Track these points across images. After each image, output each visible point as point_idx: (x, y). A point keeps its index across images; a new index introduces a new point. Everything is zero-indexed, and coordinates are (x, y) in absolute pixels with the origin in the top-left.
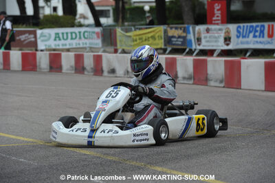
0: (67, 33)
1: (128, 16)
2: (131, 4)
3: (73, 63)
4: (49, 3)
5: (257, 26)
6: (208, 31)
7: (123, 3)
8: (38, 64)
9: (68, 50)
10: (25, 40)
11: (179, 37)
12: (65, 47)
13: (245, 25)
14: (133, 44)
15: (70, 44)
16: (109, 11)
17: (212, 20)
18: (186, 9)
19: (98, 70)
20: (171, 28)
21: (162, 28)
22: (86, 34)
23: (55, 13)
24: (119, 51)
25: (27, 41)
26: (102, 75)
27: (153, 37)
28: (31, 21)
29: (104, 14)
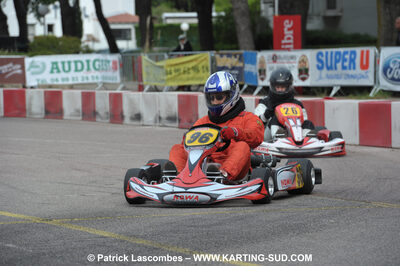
0: (69, 63)
1: (159, 37)
2: (161, 20)
3: (79, 105)
4: (42, 19)
5: (346, 53)
6: (275, 59)
7: (152, 19)
8: (27, 107)
9: (71, 87)
10: (7, 73)
11: (233, 68)
12: (65, 83)
13: (329, 50)
14: (165, 78)
15: (73, 79)
16: (130, 30)
17: (281, 44)
18: (243, 27)
19: (116, 116)
20: (222, 55)
21: (208, 55)
22: (97, 63)
23: (50, 34)
24: (147, 88)
25: (10, 74)
26: (121, 123)
27: (195, 68)
28: (16, 45)
29: (123, 34)
